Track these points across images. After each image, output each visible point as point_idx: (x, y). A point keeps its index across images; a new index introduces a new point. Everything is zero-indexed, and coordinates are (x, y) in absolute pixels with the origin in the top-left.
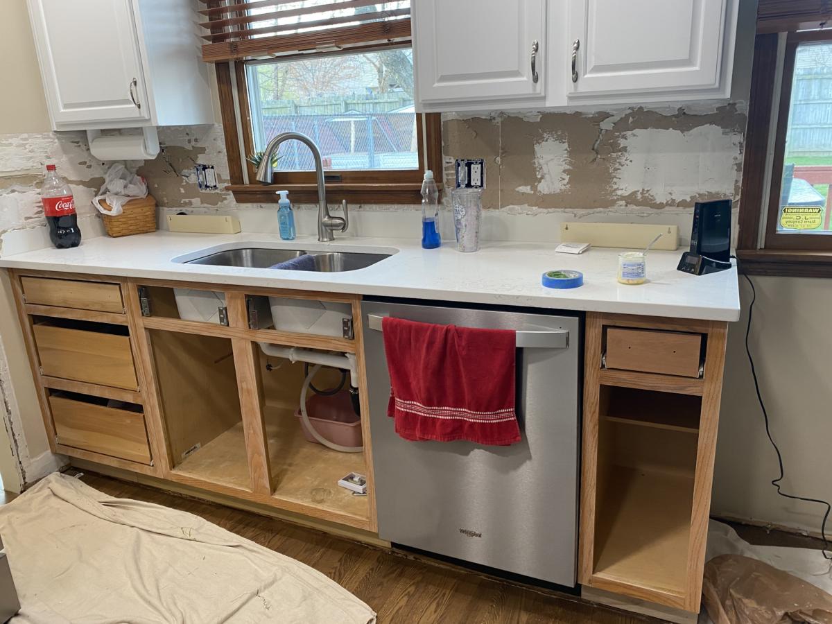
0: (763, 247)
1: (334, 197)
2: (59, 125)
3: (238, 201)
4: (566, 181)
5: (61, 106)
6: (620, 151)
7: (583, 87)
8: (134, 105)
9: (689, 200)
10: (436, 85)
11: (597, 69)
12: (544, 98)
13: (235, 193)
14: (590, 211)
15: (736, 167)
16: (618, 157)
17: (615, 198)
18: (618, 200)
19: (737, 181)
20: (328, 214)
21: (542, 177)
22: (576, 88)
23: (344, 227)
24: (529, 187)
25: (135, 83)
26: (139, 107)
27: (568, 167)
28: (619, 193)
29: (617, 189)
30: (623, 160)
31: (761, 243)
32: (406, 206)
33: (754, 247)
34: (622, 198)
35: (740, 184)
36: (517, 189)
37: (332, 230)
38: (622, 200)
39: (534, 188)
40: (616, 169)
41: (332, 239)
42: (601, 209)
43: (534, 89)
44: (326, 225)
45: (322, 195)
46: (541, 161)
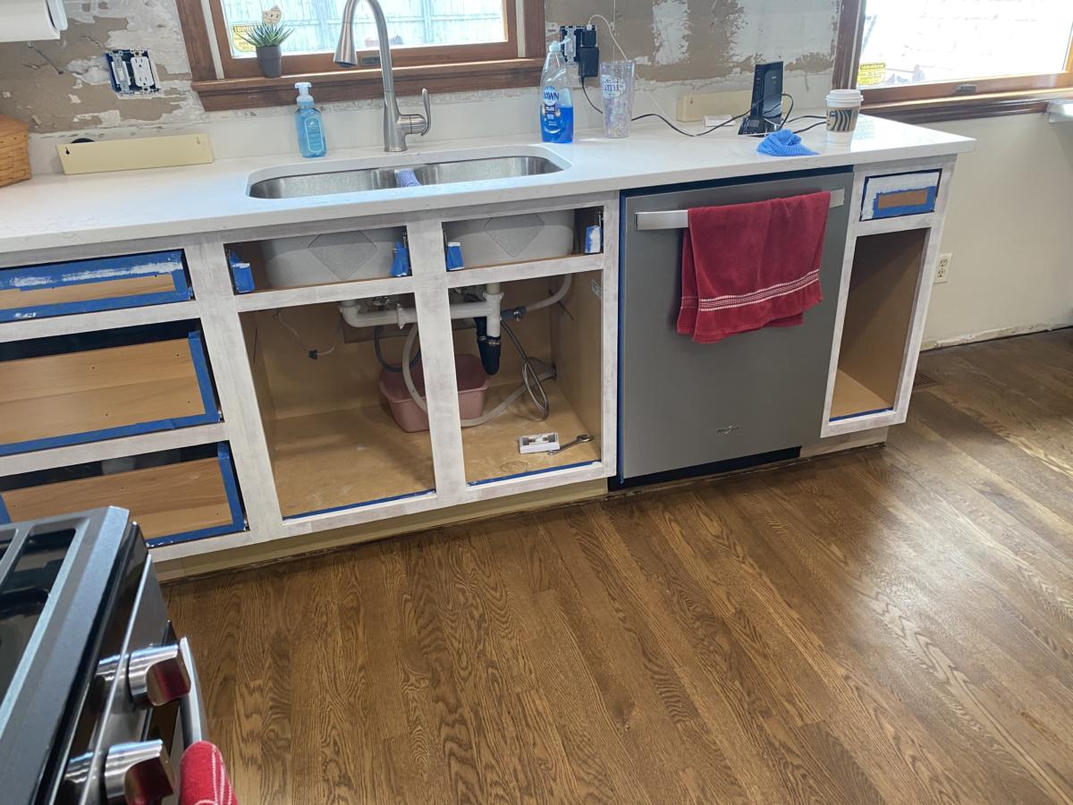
3: (208, 108)
4: (685, 48)
6: (736, 12)
9: (794, 62)
14: (708, 81)
16: (735, 20)
17: (731, 65)
18: (734, 67)
19: (833, 41)
20: (397, 112)
21: (661, 45)
23: (425, 128)
24: (646, 58)
27: (688, 32)
28: (735, 59)
29: (734, 55)
30: (739, 23)
34: (738, 64)
35: (836, 44)
38: (737, 66)
39: (652, 59)
40: (733, 33)
41: (405, 148)
42: (718, 78)
45: (388, 84)
46: (659, 25)
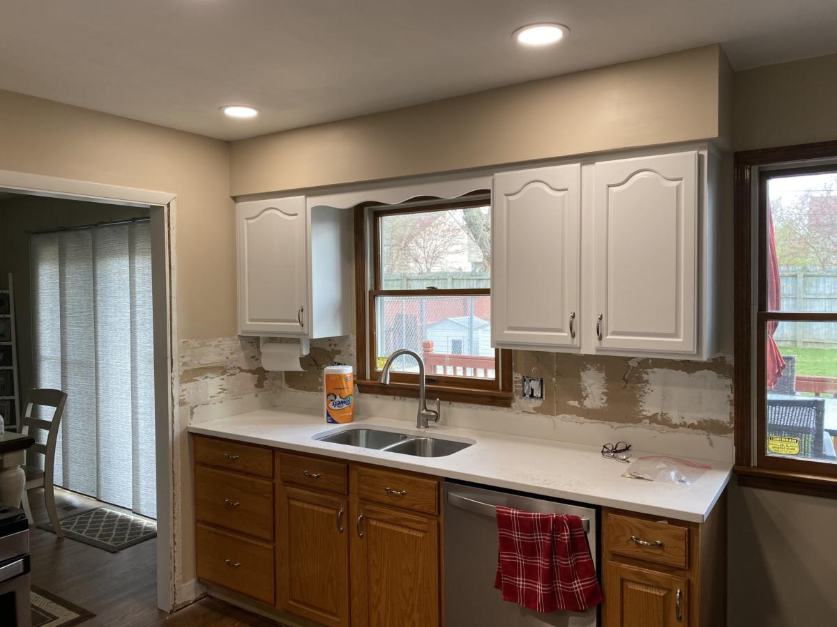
0: (756, 466)
1: (431, 395)
2: (243, 332)
3: (361, 392)
4: (604, 401)
5: (247, 319)
6: (644, 382)
7: (605, 344)
8: (299, 324)
9: (696, 424)
11: (614, 333)
12: (580, 348)
13: (359, 386)
14: (623, 425)
15: (729, 403)
16: (643, 387)
17: (641, 417)
18: (643, 418)
19: (731, 413)
20: (425, 408)
21: (587, 396)
22: (600, 344)
23: (437, 418)
24: (577, 402)
25: (302, 310)
26: (302, 325)
27: (605, 391)
28: (644, 413)
29: (643, 410)
30: (646, 390)
31: (754, 462)
32: (484, 407)
33: (749, 464)
34: (647, 417)
35: (733, 415)
36: (568, 403)
37: (427, 420)
38: (646, 419)
39: (581, 403)
40: (641, 396)
41: (427, 427)
42: (631, 424)
43: (573, 342)
44: (423, 415)
45: (422, 393)
46: (585, 384)
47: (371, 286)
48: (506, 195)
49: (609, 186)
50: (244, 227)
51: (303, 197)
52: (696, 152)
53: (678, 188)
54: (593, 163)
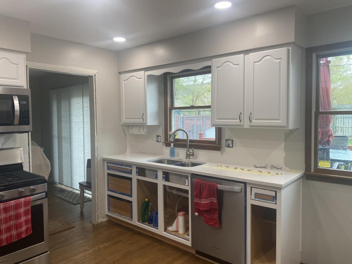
0: (313, 171)
1: (191, 146)
2: (123, 123)
3: (166, 146)
5: (124, 118)
7: (252, 124)
8: (142, 120)
10: (216, 120)
11: (256, 119)
12: (243, 126)
13: (165, 143)
20: (189, 151)
22: (251, 124)
23: (193, 155)
25: (143, 114)
26: (143, 120)
31: (313, 170)
32: (211, 151)
33: (310, 171)
37: (190, 156)
41: (190, 159)
43: (240, 123)
44: (188, 154)
47: (170, 106)
48: (217, 67)
49: (254, 62)
50: (123, 83)
51: (144, 71)
52: (287, 48)
53: (280, 62)
54: (248, 54)
